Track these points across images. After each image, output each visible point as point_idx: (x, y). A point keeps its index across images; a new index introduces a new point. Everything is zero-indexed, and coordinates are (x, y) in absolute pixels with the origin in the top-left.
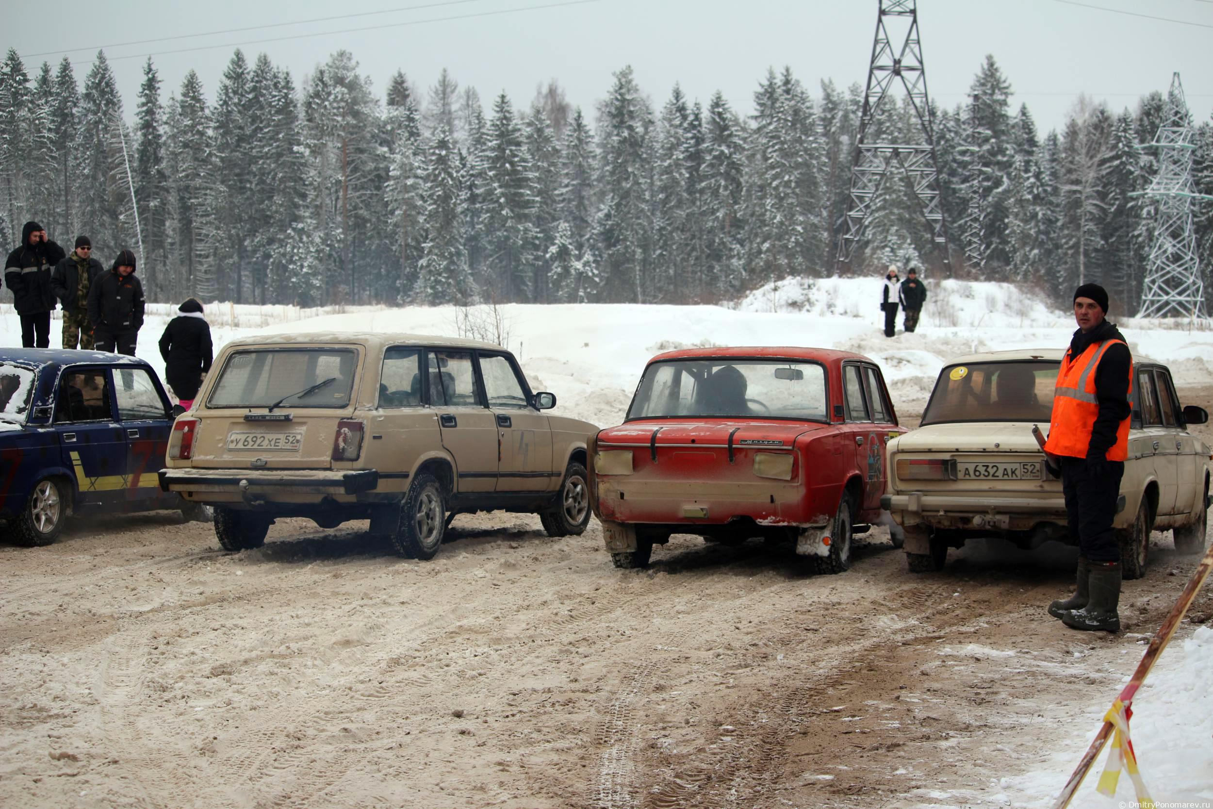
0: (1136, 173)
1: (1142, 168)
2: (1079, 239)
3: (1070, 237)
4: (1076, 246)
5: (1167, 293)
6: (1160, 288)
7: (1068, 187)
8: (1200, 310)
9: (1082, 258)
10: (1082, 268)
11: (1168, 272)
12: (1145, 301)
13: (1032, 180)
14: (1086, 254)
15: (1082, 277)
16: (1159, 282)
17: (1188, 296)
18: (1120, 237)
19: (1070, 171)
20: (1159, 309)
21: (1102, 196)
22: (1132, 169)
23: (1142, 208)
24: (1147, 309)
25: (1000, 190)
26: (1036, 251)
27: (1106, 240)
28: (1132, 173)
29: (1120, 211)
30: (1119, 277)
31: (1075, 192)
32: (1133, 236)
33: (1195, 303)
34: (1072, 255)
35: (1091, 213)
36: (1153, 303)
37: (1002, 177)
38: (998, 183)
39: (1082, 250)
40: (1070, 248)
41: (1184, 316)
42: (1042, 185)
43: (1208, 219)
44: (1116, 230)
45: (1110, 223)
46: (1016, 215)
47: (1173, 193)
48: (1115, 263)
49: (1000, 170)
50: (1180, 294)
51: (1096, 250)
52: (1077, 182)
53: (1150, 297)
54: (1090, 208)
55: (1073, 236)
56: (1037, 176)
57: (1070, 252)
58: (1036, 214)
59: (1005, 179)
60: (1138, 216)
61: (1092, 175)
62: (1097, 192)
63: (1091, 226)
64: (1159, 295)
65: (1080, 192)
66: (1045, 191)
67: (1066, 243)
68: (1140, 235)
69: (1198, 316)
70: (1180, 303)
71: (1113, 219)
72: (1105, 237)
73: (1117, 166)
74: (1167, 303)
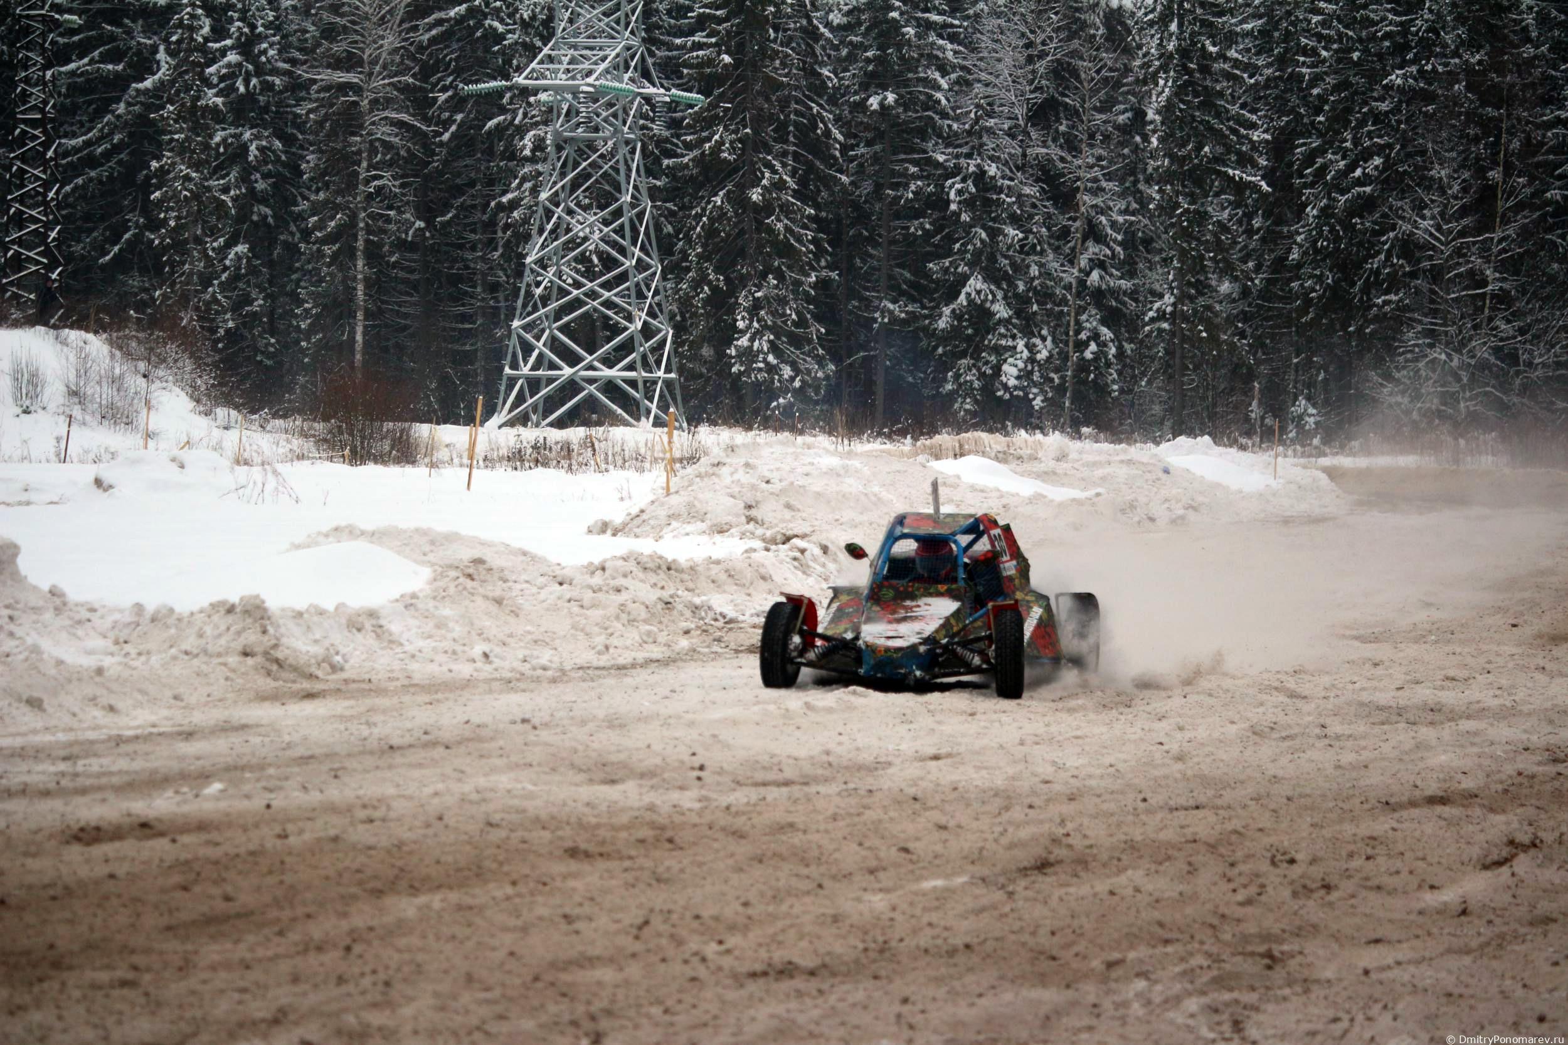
0: (511, 38)
1: (525, 25)
2: (353, 217)
3: (326, 209)
4: (346, 232)
5: (573, 359)
6: (554, 345)
7: (327, 76)
8: (664, 407)
9: (360, 263)
10: (360, 292)
11: (577, 303)
12: (512, 381)
13: (232, 57)
14: (373, 254)
15: (360, 315)
16: (553, 329)
17: (631, 367)
18: (462, 207)
19: (330, 33)
20: (550, 405)
21: (420, 101)
22: (501, 28)
23: (521, 131)
24: (520, 399)
25: (148, 83)
26: (241, 248)
27: (430, 223)
28: (500, 38)
29: (466, 141)
30: (464, 318)
31: (344, 88)
32: (500, 205)
33: (649, 385)
34: (335, 256)
35: (387, 146)
36: (534, 385)
37: (154, 50)
38: (144, 65)
39: (360, 244)
40: (330, 239)
41: (617, 421)
42: (259, 71)
43: (699, 161)
44: (459, 190)
45: (440, 173)
46: (182, 149)
47: (586, 86)
48: (455, 280)
49: (147, 31)
50: (609, 362)
51: (402, 245)
52: (349, 62)
53: (526, 370)
54: (384, 132)
55: (337, 208)
56: (246, 47)
57: (328, 250)
58: (245, 148)
59: (162, 55)
60: (512, 155)
61: (390, 41)
62: (405, 89)
63: (387, 180)
64: (553, 366)
65: (357, 89)
66: (268, 87)
67: (321, 226)
68: (514, 204)
69: (658, 423)
70: (610, 387)
71: (445, 163)
72: (427, 212)
73: (460, 20)
74: (572, 387)
